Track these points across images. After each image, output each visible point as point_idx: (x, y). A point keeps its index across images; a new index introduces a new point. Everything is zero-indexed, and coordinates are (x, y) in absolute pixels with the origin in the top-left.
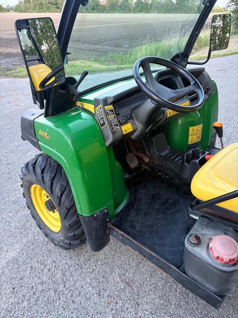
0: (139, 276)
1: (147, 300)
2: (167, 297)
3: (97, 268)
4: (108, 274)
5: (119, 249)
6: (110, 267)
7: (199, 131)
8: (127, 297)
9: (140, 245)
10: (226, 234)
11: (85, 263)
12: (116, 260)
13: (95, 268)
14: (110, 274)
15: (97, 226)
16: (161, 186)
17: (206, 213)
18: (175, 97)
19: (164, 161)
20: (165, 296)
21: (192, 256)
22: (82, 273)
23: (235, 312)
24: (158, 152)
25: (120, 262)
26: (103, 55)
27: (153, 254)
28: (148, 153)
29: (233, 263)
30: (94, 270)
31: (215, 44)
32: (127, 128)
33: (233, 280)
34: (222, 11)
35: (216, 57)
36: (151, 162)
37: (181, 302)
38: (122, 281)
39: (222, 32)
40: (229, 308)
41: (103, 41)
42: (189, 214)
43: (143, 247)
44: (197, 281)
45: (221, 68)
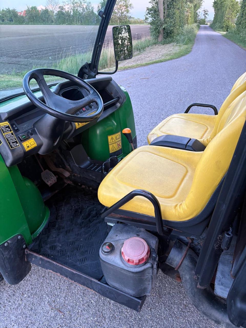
0: (71, 298)
1: (80, 321)
2: (101, 312)
3: (23, 302)
4: (37, 305)
5: (49, 275)
6: (38, 297)
7: (118, 139)
8: (59, 324)
9: (60, 265)
10: (138, 235)
11: (9, 300)
12: (45, 288)
13: (21, 303)
14: (38, 305)
15: (10, 255)
16: (85, 199)
17: (121, 218)
18: (75, 107)
19: (85, 172)
20: (99, 312)
21: (107, 265)
22: (6, 312)
23: (166, 308)
24: (78, 164)
25: (49, 289)
26: (25, 68)
27: (75, 272)
28: (68, 167)
29: (143, 262)
30: (20, 305)
31: (125, 55)
32: (30, 144)
33: (146, 279)
34: (143, 23)
35: (139, 67)
36: (73, 176)
37: (115, 313)
38: (52, 309)
39: (129, 43)
40: (161, 306)
41: (23, 54)
42: (107, 223)
43: (64, 267)
44: (117, 288)
45: (145, 76)
